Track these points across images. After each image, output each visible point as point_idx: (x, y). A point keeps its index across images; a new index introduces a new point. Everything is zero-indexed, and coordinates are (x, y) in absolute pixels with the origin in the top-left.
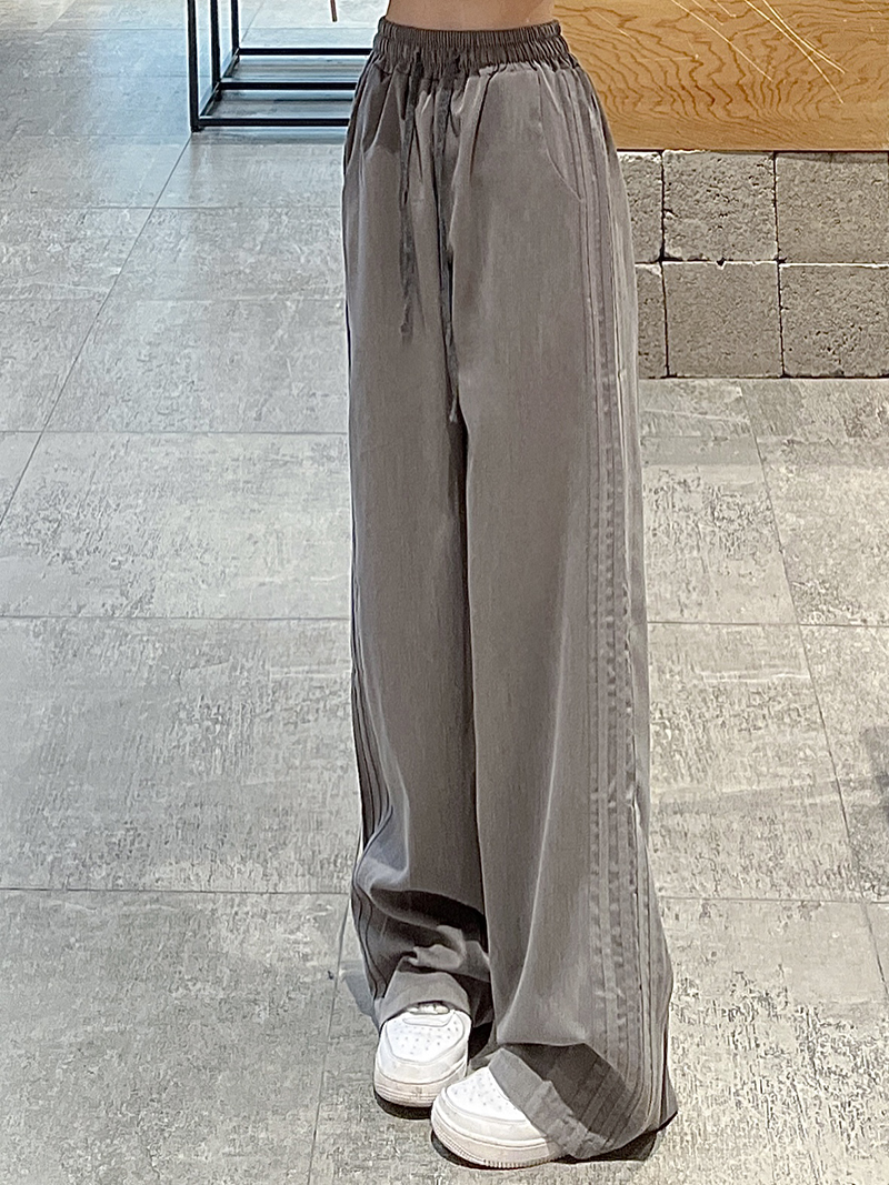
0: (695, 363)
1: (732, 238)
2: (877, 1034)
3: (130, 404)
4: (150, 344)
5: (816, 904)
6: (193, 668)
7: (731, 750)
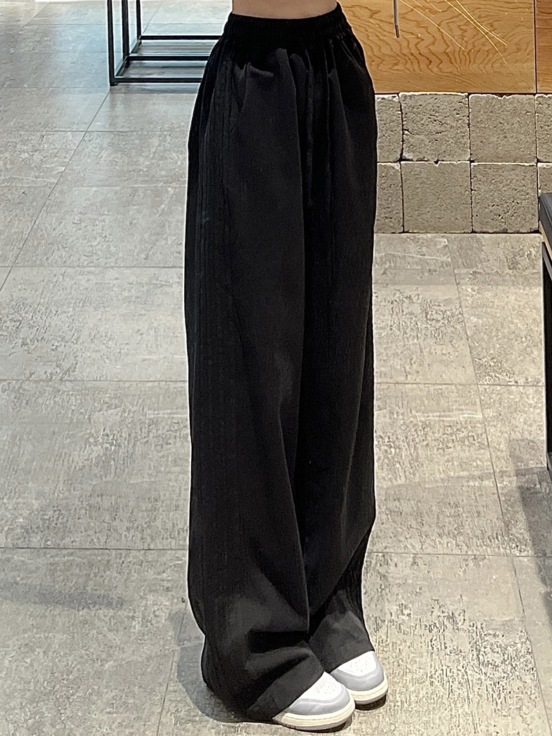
0: (420, 225)
1: (444, 147)
2: (518, 640)
3: (66, 249)
4: (80, 213)
5: (483, 557)
6: (99, 411)
7: (431, 461)
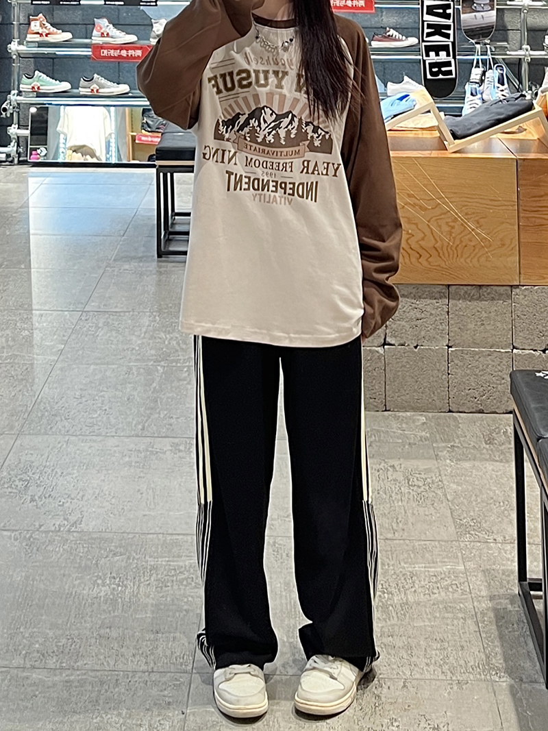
0: (400, 404)
1: (423, 333)
3: (69, 420)
4: (81, 389)
5: (466, 682)
6: (106, 557)
7: (419, 605)
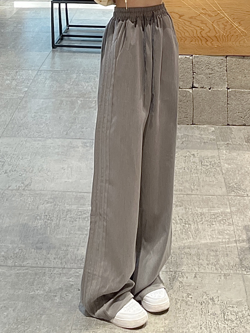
0: (201, 121)
1: (213, 81)
2: (244, 310)
3: (28, 129)
4: (35, 112)
5: (229, 275)
6: (42, 204)
7: (205, 231)
